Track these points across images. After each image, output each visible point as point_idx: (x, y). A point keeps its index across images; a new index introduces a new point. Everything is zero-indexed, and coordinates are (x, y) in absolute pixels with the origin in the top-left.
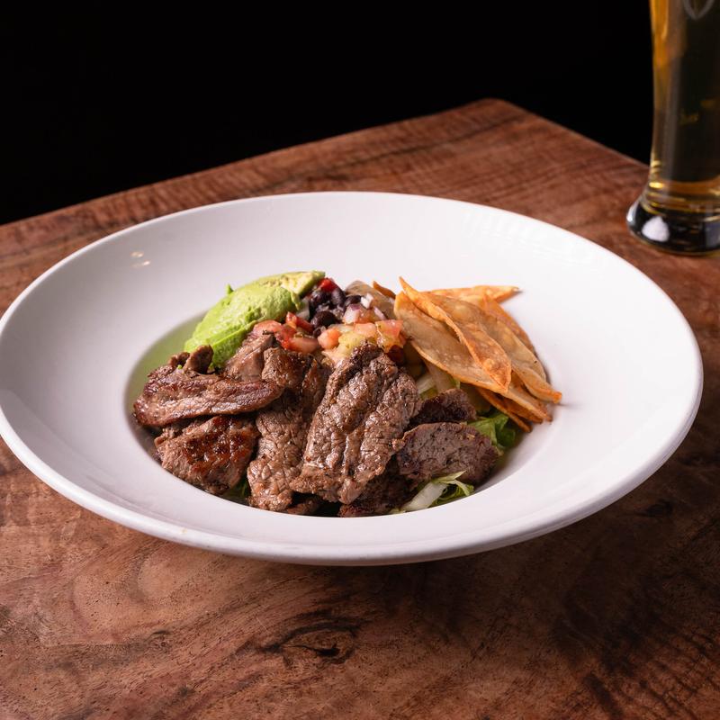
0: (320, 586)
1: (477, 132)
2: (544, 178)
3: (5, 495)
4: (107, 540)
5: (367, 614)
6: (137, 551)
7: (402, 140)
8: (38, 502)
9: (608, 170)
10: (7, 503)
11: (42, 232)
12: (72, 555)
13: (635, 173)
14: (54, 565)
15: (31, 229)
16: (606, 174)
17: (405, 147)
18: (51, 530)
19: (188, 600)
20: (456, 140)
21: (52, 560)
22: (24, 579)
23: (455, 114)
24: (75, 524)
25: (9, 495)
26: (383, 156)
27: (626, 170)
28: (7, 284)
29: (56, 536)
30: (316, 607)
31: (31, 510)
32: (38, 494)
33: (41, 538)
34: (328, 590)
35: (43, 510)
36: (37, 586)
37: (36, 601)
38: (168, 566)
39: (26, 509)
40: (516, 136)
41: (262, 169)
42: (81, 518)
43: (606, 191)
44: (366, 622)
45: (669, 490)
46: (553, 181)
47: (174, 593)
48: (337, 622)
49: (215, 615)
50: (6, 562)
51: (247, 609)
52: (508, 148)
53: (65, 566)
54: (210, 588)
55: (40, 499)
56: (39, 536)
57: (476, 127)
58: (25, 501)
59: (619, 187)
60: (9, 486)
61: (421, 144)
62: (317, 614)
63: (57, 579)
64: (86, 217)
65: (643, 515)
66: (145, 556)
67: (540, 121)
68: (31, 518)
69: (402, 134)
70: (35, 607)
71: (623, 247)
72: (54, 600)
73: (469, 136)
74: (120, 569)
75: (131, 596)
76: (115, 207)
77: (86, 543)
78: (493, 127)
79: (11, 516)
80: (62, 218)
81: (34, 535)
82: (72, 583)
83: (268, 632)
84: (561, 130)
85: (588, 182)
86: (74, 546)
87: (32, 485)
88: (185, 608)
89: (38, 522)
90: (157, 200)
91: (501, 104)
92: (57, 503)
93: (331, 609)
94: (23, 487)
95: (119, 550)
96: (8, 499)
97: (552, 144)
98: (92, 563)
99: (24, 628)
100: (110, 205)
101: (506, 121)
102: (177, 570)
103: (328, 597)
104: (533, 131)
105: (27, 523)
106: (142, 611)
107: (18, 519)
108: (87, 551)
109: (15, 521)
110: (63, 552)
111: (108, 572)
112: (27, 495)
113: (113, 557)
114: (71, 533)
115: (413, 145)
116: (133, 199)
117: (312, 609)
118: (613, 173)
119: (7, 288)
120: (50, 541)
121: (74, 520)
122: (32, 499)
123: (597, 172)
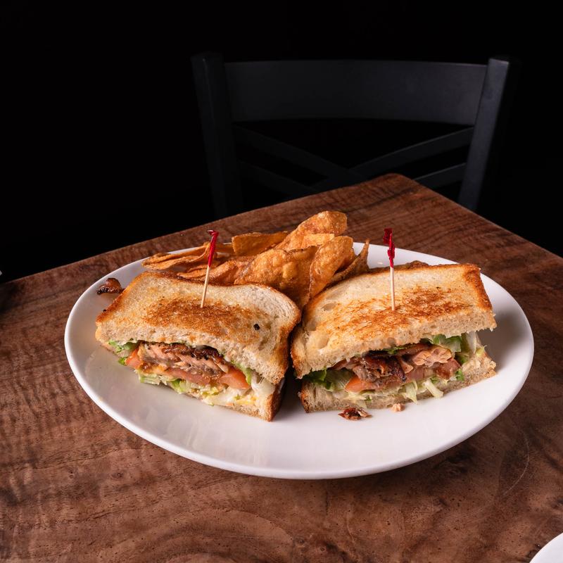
1: (384, 200)
2: (432, 239)
3: (14, 526)
8: (39, 535)
10: (14, 535)
11: (68, 279)
13: (499, 236)
15: (61, 275)
20: (369, 207)
24: (66, 557)
25: (17, 526)
28: (38, 323)
31: (33, 543)
35: (42, 542)
39: (29, 541)
40: (411, 204)
42: (71, 551)
43: (479, 251)
45: (542, 535)
46: (440, 242)
52: (407, 213)
55: (41, 530)
57: (383, 196)
58: (29, 533)
59: (488, 248)
60: (17, 517)
64: (102, 266)
68: (32, 550)
73: (378, 203)
76: (123, 258)
78: (396, 196)
79: (16, 549)
80: (84, 267)
85: (464, 243)
87: (36, 516)
89: (37, 555)
94: (29, 517)
97: (438, 210)
100: (120, 256)
101: (404, 192)
104: (424, 199)
112: (31, 526)
119: (38, 327)
121: (65, 554)
122: (34, 531)
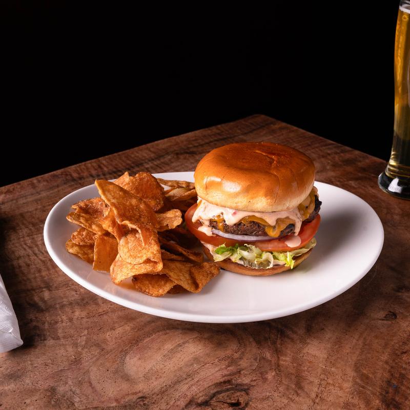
0: (224, 367)
4: (104, 346)
5: (251, 381)
6: (121, 351)
7: (219, 134)
9: (322, 146)
12: (86, 355)
14: (77, 361)
16: (321, 148)
17: (221, 137)
18: (73, 341)
19: (154, 378)
21: (75, 359)
22: (61, 370)
23: (242, 121)
26: (211, 142)
27: (330, 147)
29: (75, 345)
30: (224, 379)
32: (62, 322)
33: (68, 346)
34: (228, 368)
36: (69, 374)
37: (70, 383)
38: (139, 359)
41: (152, 149)
44: (252, 386)
47: (145, 374)
48: (236, 387)
49: (170, 386)
50: (50, 361)
51: (186, 381)
53: (83, 361)
54: (164, 371)
56: (66, 345)
61: (228, 136)
62: (225, 382)
63: (79, 369)
65: (383, 320)
66: (126, 353)
67: (284, 124)
69: (218, 131)
70: (70, 386)
71: (338, 183)
72: (80, 381)
74: (113, 362)
75: (122, 377)
77: (92, 348)
81: (63, 345)
82: (88, 371)
83: (201, 395)
84: (295, 128)
86: (86, 350)
88: (153, 383)
90: (102, 165)
91: (263, 116)
92: (73, 326)
93: (232, 379)
95: (111, 351)
96: (46, 325)
98: (98, 359)
99: (65, 398)
102: (144, 361)
103: (229, 372)
105: (58, 338)
106: (129, 385)
107: (53, 336)
108: (94, 353)
109: (52, 338)
110: (80, 354)
111: (108, 364)
113: (108, 355)
114: (83, 343)
115: (225, 137)
116: (89, 165)
117: (222, 380)
118: (324, 148)
120: (73, 348)
123: (317, 148)
